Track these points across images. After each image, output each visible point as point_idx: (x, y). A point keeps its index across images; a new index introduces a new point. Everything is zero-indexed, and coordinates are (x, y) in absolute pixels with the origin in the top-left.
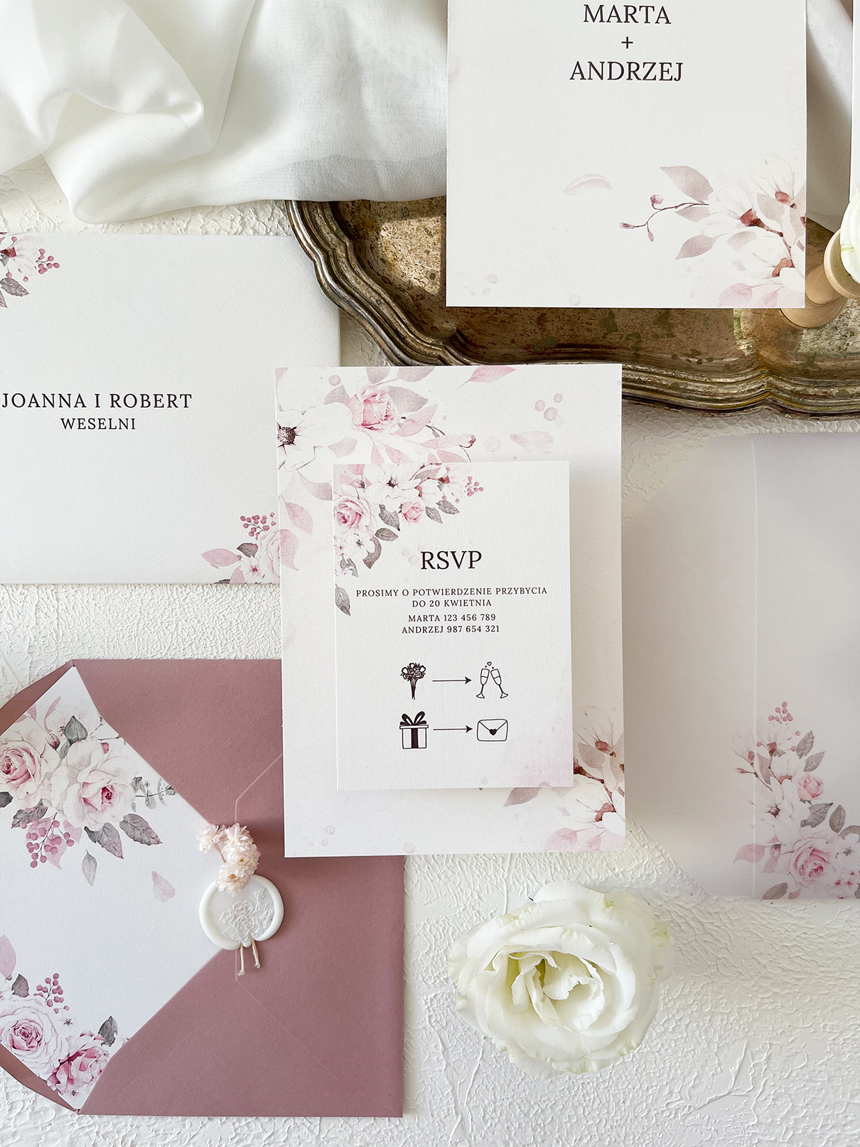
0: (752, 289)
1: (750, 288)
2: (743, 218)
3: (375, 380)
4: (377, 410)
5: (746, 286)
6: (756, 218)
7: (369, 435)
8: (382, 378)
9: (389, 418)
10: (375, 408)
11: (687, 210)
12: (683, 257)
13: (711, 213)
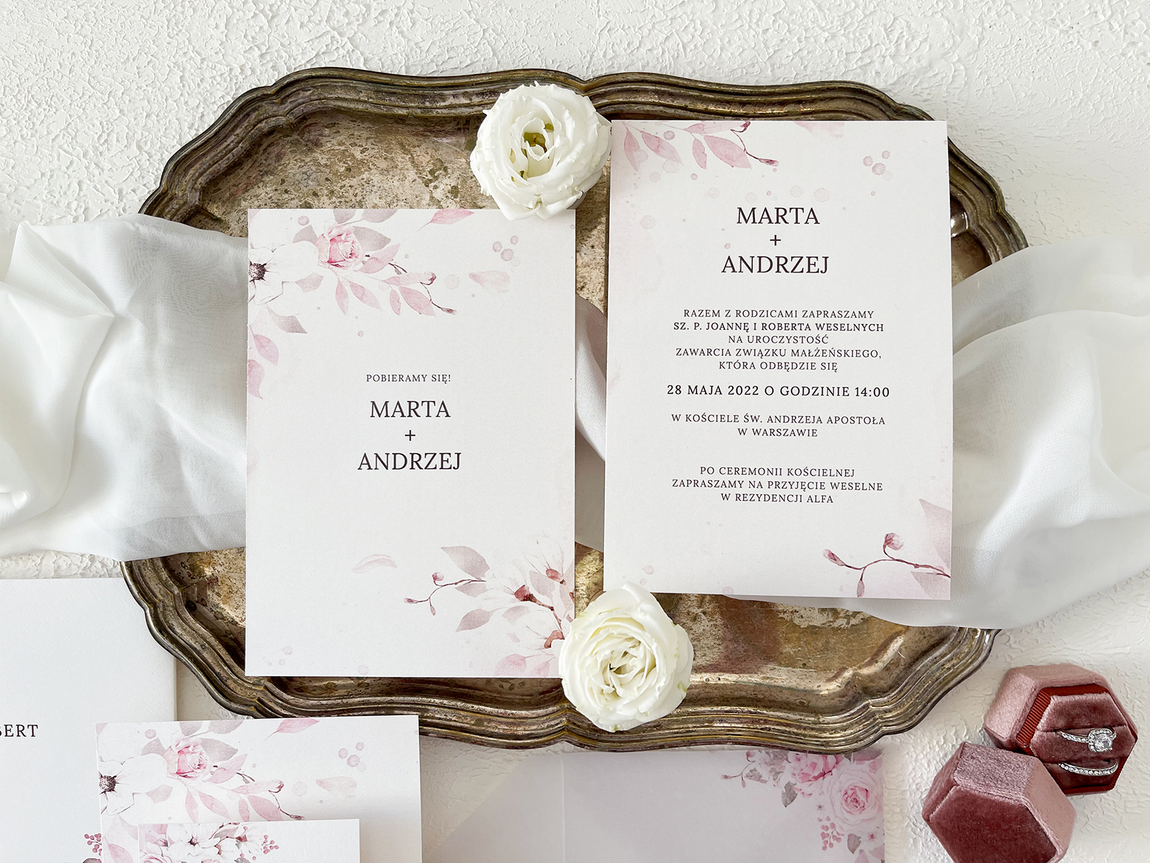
0: (526, 659)
1: (524, 659)
2: (517, 594)
3: (188, 733)
4: (190, 760)
5: (520, 656)
6: (528, 593)
7: (183, 782)
8: (195, 731)
9: (202, 767)
10: (189, 757)
11: (465, 586)
12: (462, 629)
13: (487, 588)
